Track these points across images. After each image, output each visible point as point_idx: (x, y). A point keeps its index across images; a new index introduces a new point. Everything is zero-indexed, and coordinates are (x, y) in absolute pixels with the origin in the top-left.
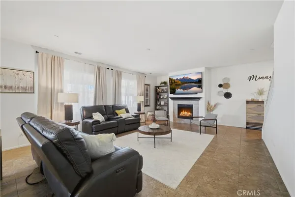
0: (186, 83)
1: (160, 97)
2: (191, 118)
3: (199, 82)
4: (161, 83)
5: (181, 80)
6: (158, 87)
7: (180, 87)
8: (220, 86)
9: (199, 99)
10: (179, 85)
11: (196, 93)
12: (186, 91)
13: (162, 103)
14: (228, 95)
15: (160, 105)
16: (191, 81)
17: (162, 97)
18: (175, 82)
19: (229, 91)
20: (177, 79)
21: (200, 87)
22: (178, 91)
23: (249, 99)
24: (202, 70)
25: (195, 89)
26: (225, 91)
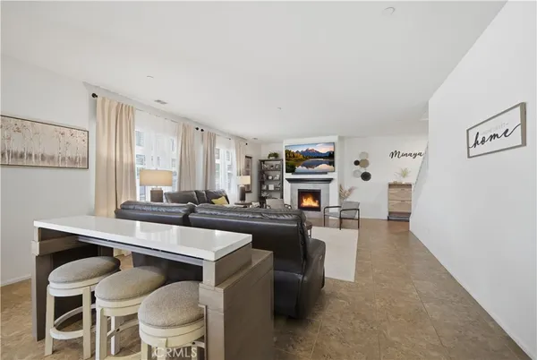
0: (311, 158)
1: (267, 178)
2: (318, 209)
3: (330, 157)
4: (270, 156)
5: (303, 153)
6: (263, 161)
7: (302, 163)
8: (357, 163)
9: (329, 180)
10: (301, 160)
11: (326, 173)
12: (310, 169)
13: (271, 187)
14: (366, 176)
15: (267, 190)
16: (319, 155)
17: (270, 178)
18: (294, 156)
19: (368, 170)
20: (297, 152)
21: (332, 164)
22: (299, 168)
23: (392, 181)
24: (334, 139)
25: (324, 167)
26: (363, 171)
